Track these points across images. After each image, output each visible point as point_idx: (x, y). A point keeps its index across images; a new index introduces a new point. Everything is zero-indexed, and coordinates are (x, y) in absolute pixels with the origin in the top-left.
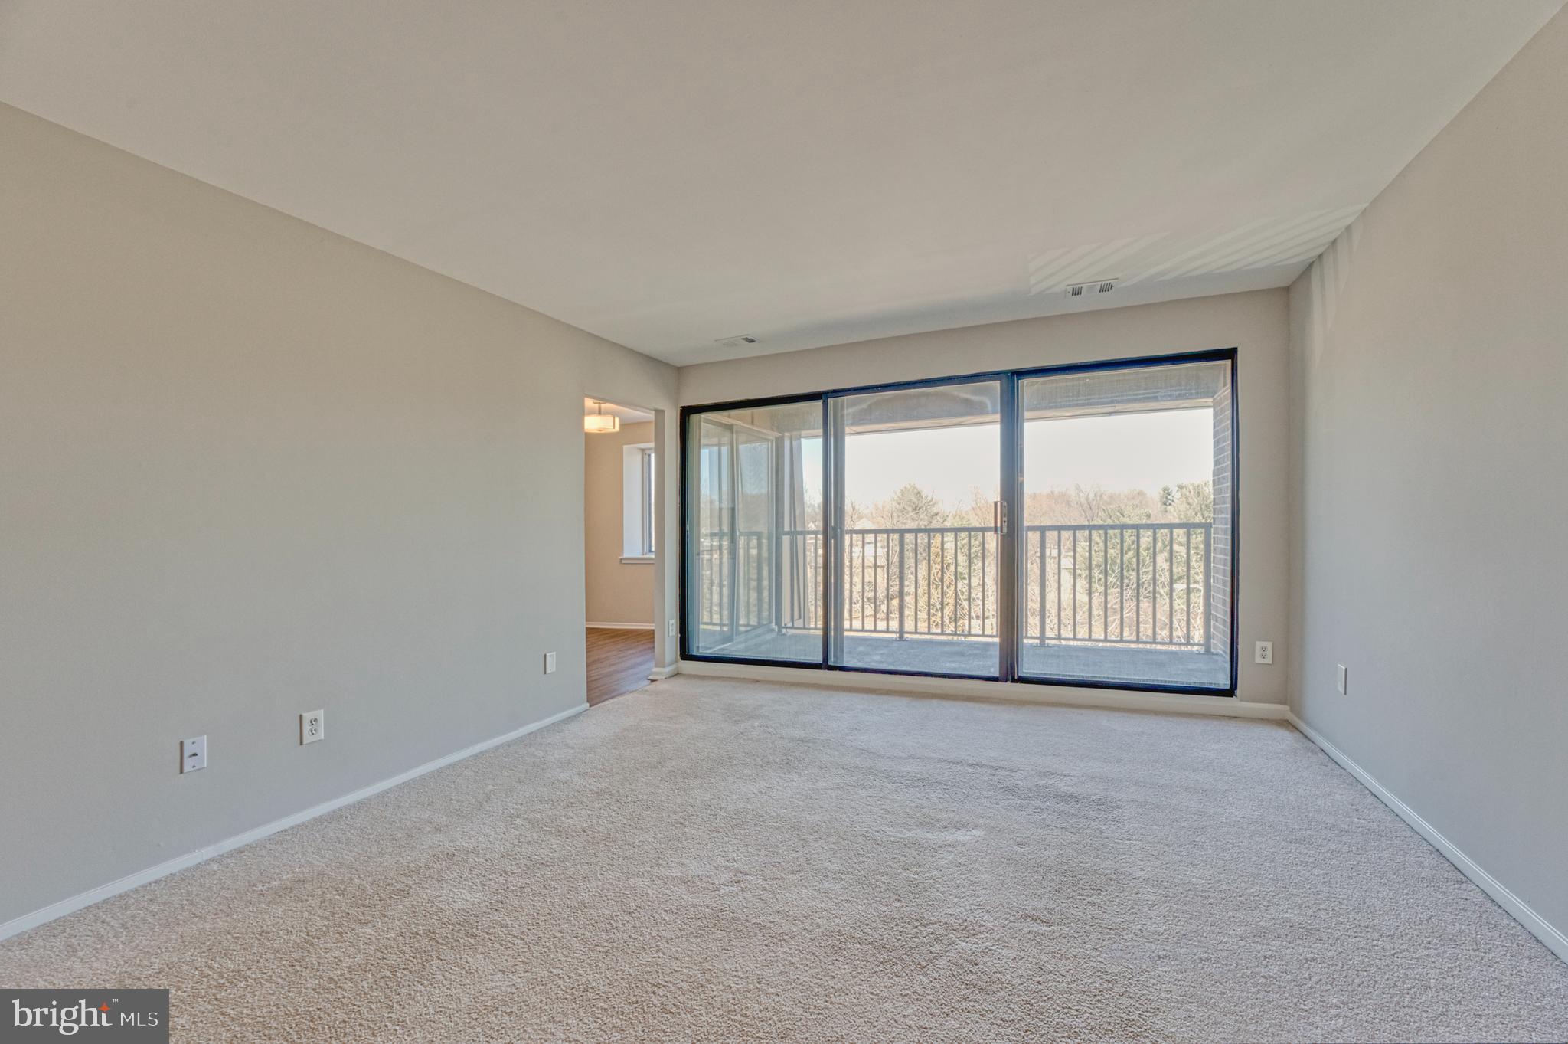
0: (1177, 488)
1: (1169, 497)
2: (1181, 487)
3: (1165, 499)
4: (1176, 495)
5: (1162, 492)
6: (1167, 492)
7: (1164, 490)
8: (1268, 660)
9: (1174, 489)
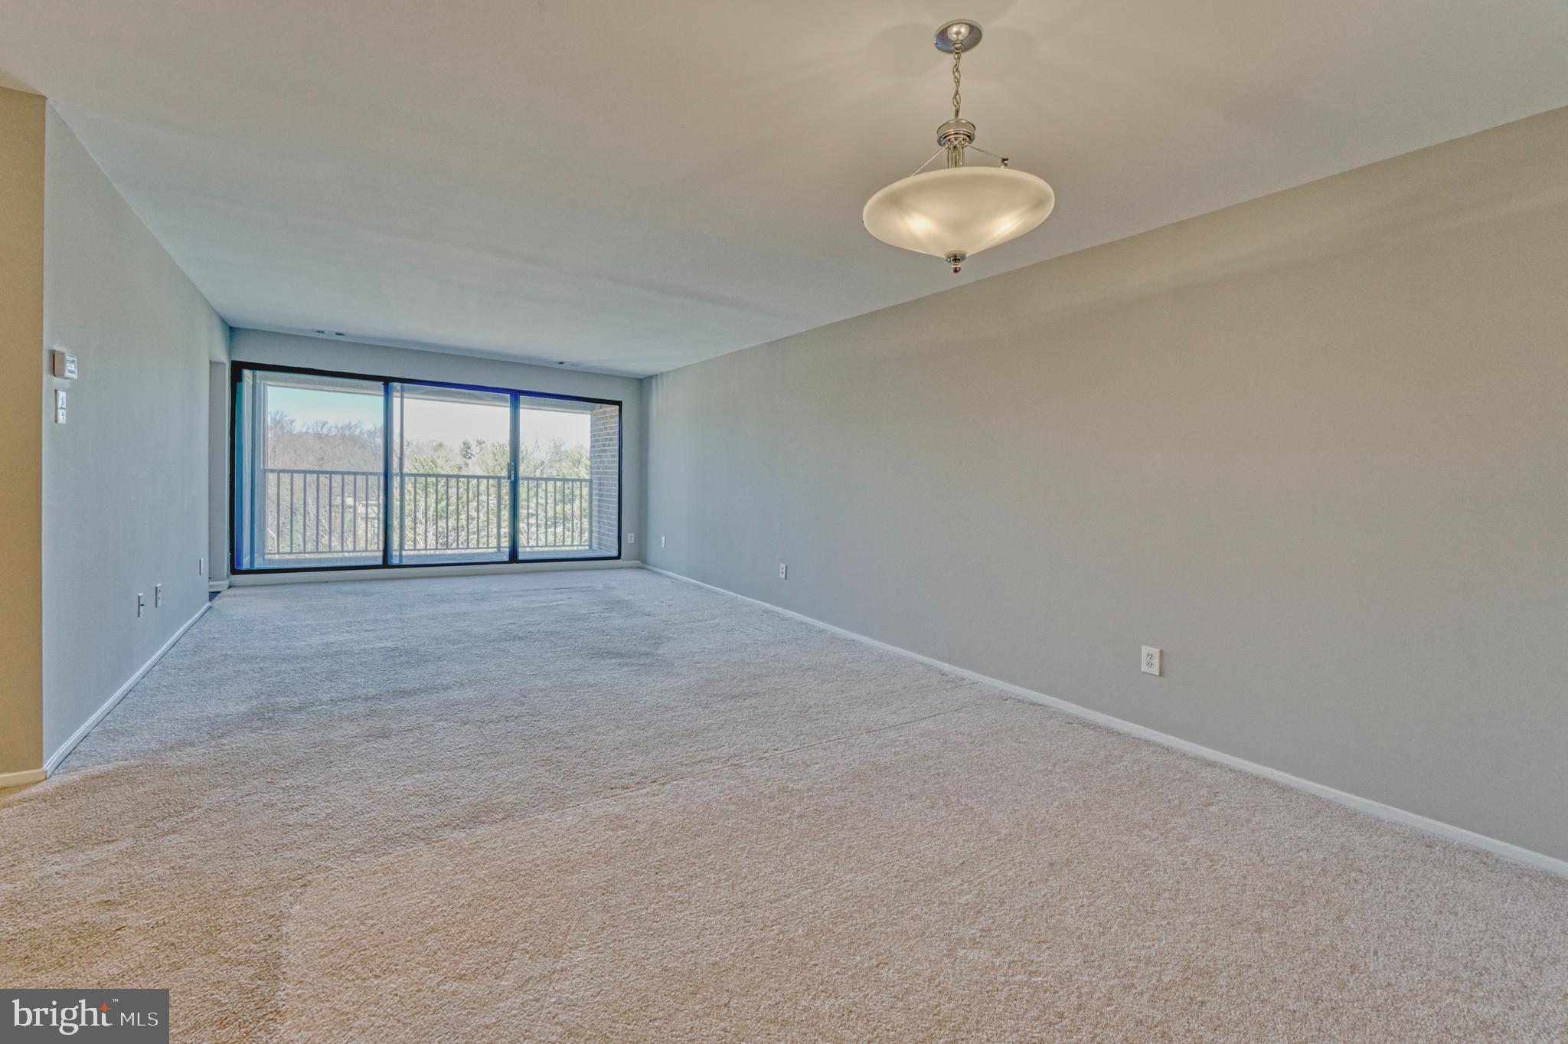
0: (476, 443)
1: (468, 451)
2: (480, 443)
3: (465, 453)
4: (475, 449)
5: (462, 445)
6: (467, 446)
7: (465, 443)
8: (633, 542)
9: (473, 444)
